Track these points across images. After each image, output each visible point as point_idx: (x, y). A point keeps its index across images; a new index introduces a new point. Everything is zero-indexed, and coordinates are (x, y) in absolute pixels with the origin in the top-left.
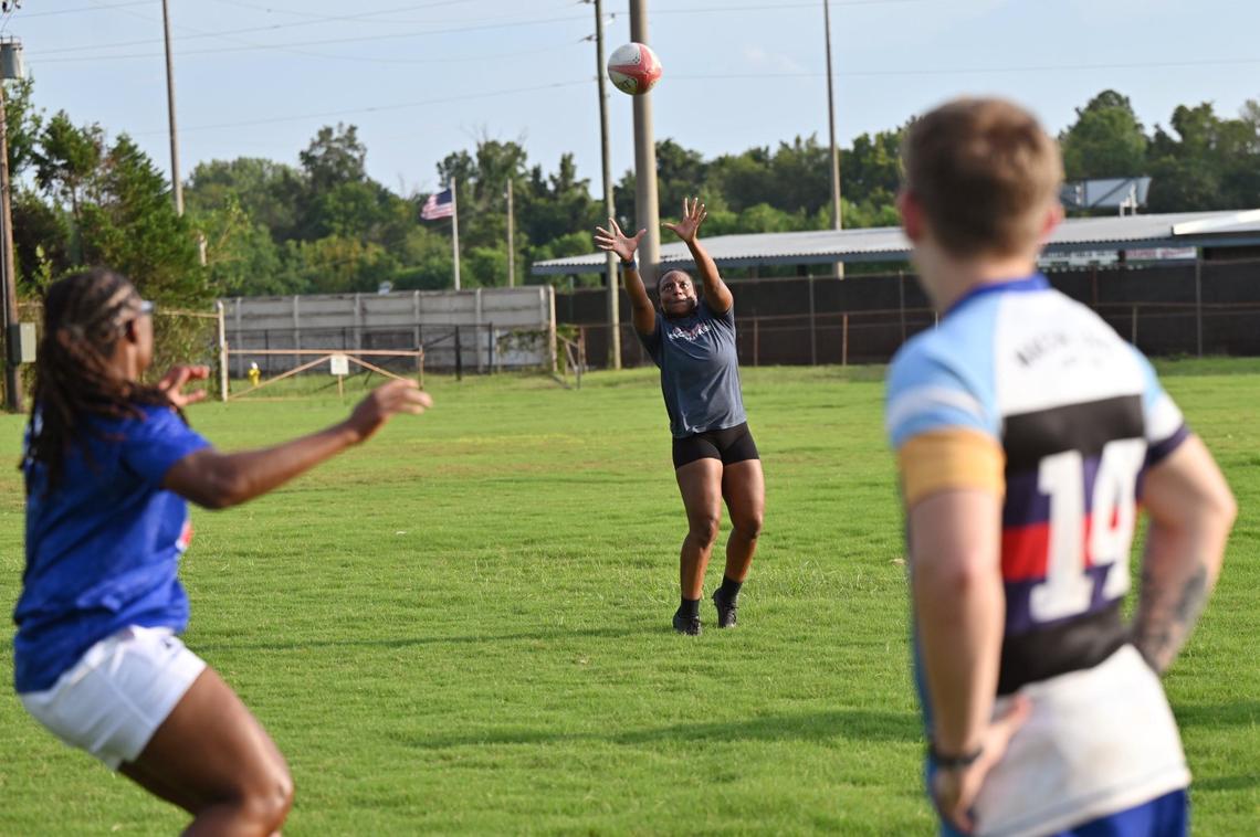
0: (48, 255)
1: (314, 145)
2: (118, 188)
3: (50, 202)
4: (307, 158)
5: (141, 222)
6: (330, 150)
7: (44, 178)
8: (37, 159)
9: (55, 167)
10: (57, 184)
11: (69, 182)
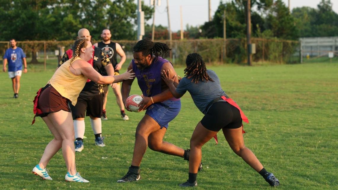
0: (260, 26)
1: (321, 3)
2: (277, 11)
3: (260, 14)
4: (319, 6)
5: (283, 19)
6: (324, 4)
7: (259, 8)
8: (258, 3)
9: (262, 5)
10: (262, 9)
11: (265, 9)
